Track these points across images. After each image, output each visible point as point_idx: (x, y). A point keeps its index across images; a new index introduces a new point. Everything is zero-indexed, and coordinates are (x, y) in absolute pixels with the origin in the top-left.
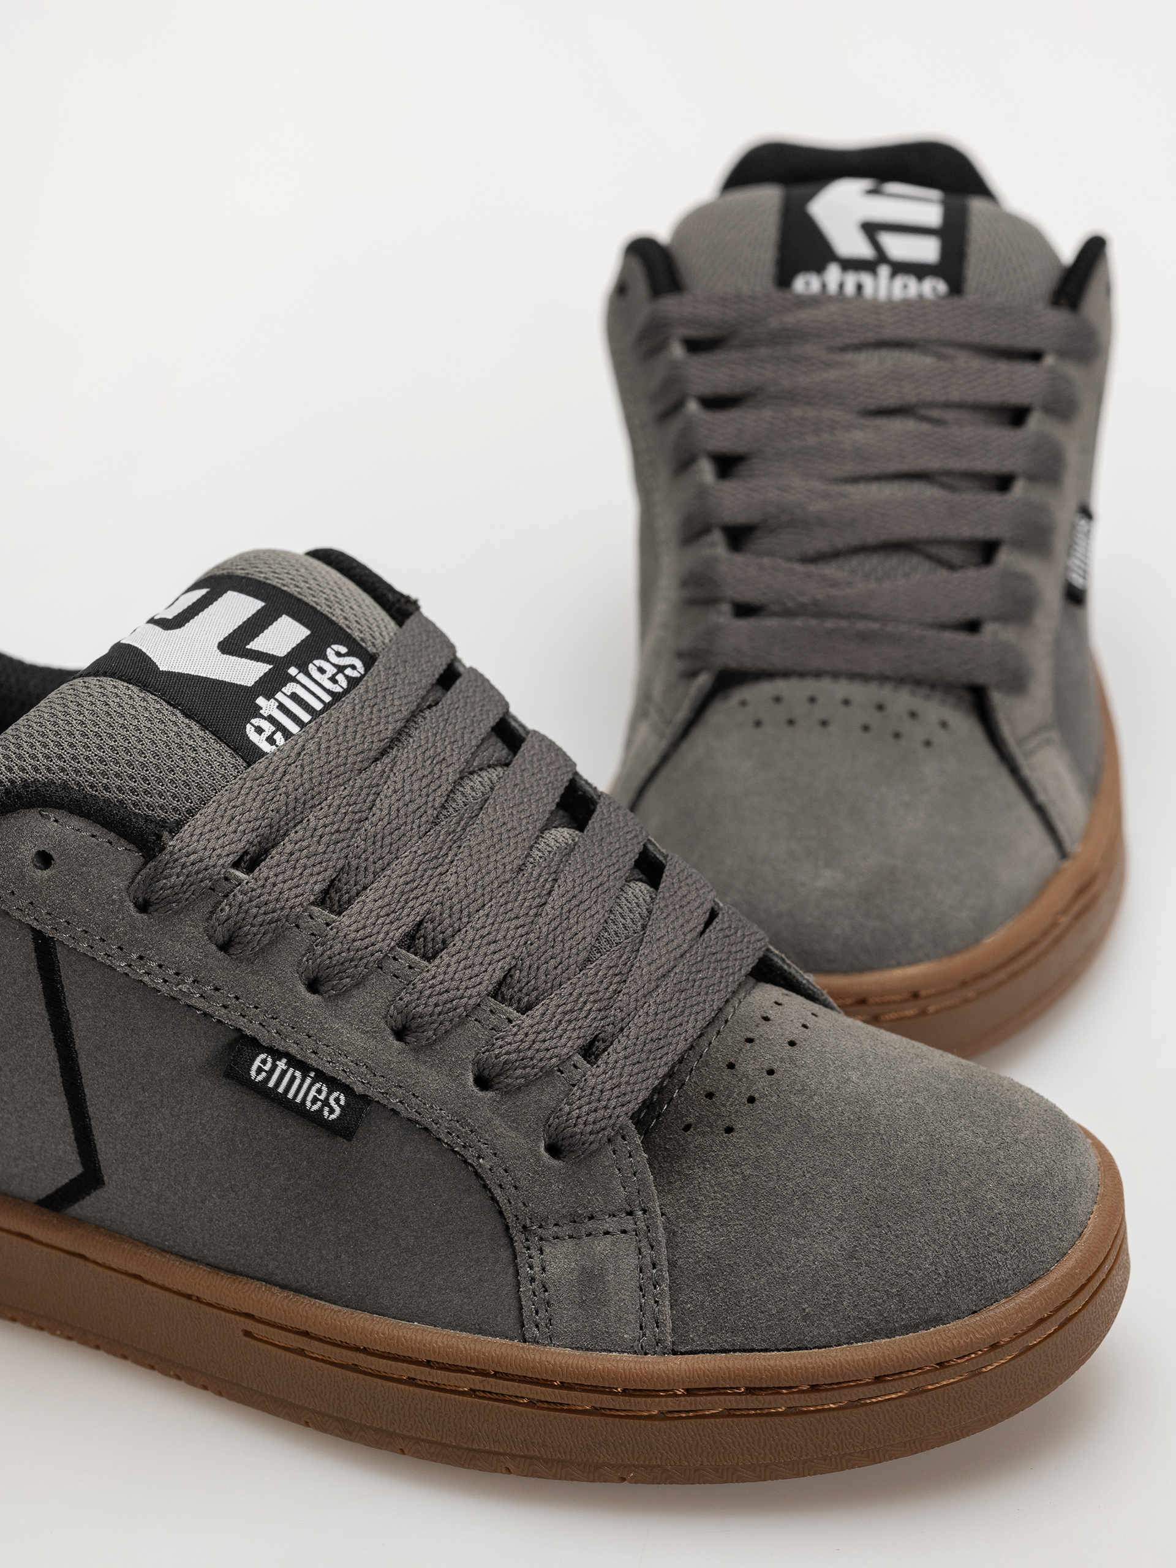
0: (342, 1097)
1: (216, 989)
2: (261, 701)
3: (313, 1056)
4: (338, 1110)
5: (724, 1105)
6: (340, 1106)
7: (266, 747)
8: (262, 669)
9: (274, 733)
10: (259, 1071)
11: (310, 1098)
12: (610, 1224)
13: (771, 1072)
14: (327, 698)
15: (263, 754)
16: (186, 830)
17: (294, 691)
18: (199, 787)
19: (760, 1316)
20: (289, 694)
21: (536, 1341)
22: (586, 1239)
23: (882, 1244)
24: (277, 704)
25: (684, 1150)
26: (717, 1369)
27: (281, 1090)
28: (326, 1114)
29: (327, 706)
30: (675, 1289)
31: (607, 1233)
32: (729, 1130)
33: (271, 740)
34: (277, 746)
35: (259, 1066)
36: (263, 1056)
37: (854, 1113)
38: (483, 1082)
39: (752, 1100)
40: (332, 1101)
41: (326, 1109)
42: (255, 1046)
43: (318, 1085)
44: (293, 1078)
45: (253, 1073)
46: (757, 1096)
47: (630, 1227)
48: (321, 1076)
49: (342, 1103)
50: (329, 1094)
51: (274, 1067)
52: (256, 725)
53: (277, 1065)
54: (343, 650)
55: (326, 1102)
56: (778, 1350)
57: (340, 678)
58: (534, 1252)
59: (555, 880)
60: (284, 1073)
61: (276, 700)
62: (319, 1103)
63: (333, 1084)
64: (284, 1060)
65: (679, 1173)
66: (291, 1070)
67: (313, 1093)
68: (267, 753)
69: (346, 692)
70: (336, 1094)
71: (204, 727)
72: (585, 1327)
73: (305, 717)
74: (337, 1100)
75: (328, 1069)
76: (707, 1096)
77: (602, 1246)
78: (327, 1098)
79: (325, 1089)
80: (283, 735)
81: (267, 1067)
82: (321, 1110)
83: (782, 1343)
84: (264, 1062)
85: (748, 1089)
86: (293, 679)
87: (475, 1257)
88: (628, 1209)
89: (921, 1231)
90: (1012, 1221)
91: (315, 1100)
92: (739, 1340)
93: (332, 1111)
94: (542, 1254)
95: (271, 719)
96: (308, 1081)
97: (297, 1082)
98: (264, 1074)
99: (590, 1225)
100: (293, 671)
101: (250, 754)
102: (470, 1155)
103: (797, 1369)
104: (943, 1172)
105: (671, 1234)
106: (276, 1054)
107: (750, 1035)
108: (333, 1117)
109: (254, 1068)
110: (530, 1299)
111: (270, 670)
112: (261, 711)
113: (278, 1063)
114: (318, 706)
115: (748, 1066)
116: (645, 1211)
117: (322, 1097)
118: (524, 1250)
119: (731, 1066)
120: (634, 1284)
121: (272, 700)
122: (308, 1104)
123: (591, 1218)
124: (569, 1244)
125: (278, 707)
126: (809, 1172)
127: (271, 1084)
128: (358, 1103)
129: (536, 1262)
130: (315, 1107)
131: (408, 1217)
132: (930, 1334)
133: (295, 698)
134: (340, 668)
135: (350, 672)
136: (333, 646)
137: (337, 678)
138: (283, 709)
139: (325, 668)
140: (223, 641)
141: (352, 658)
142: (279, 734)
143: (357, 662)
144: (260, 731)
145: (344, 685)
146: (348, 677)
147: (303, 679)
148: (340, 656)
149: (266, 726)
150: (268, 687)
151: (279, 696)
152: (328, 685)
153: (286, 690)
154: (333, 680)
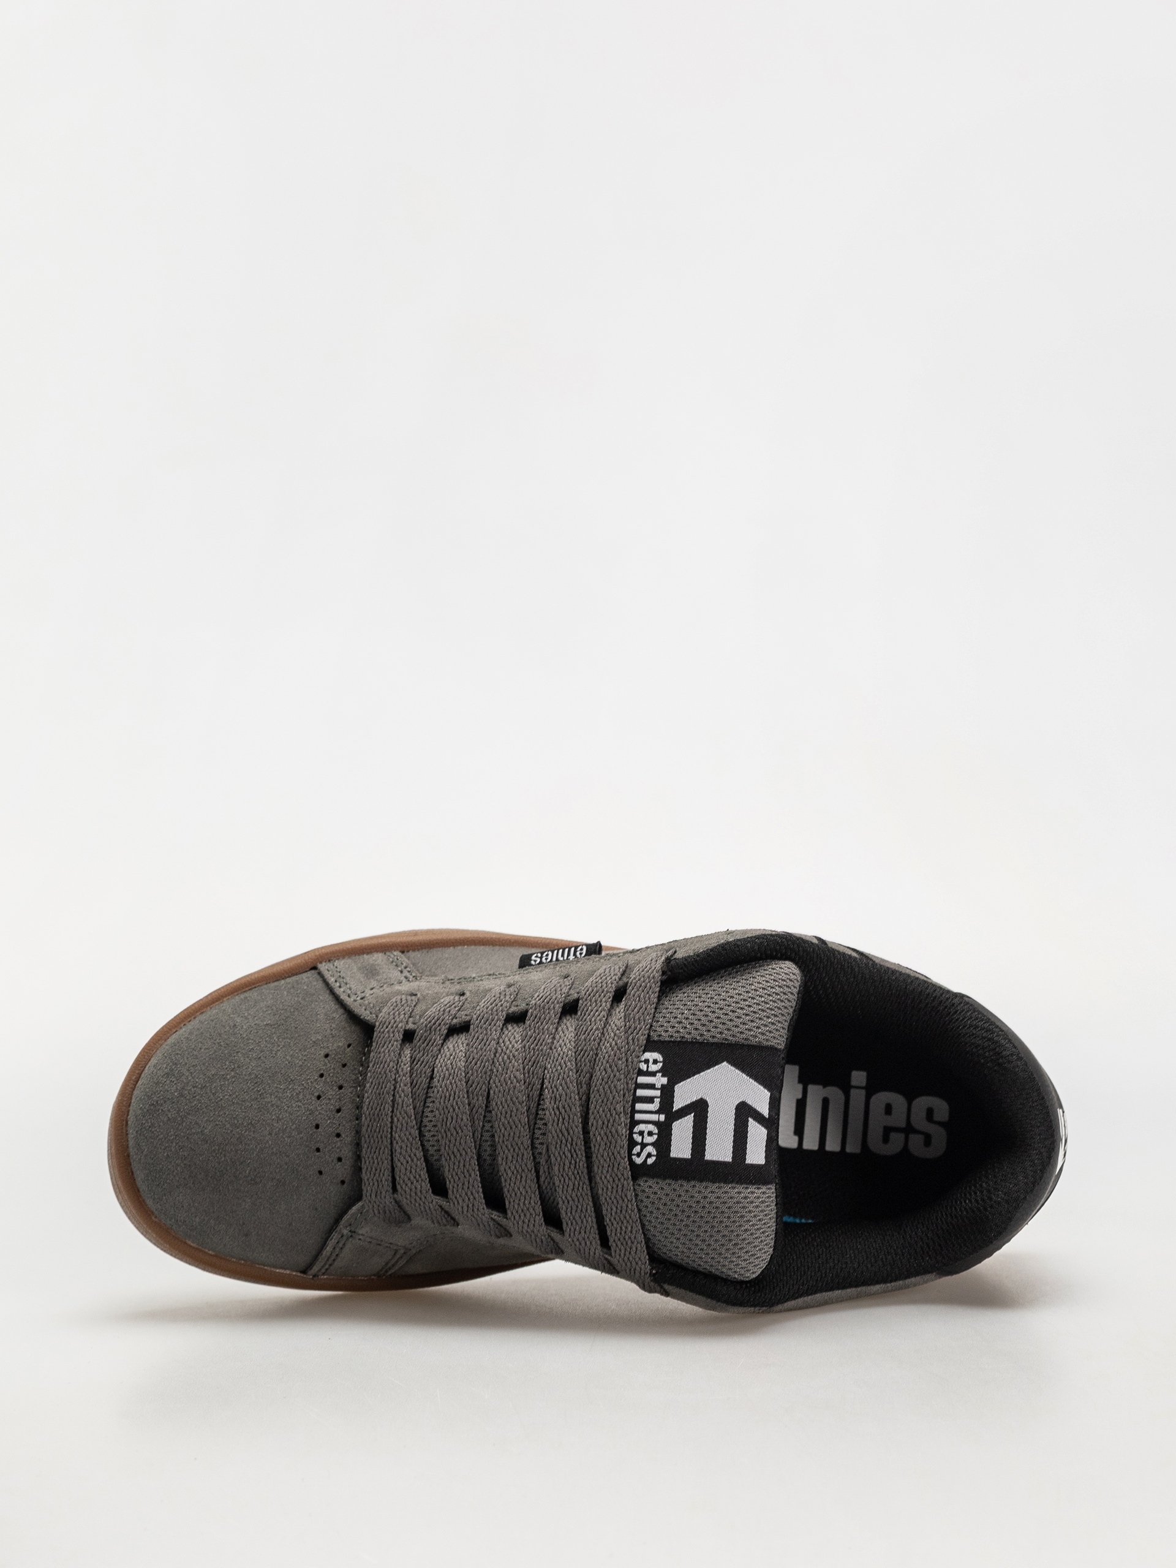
2: (665, 1080)
7: (648, 1055)
8: (678, 1104)
9: (648, 1067)
14: (638, 1117)
20: (655, 1099)
24: (656, 1086)
29: (634, 1111)
32: (327, 1056)
33: (647, 1061)
34: (642, 1061)
52: (659, 1065)
54: (650, 1161)
57: (639, 1139)
61: (658, 1089)
68: (643, 1053)
69: (631, 1133)
73: (640, 1093)
80: (642, 1071)
86: (658, 1112)
95: (653, 1074)
101: (652, 1045)
111: (673, 1108)
112: (661, 1075)
121: (660, 1087)
125: (655, 1085)
133: (650, 1100)
134: (644, 1146)
135: (638, 1149)
136: (654, 1158)
137: (641, 1137)
138: (652, 1087)
139: (650, 1137)
140: (708, 1106)
141: (642, 1160)
142: (645, 1069)
143: (639, 1161)
144: (655, 1062)
145: (635, 1136)
146: (637, 1144)
147: (655, 1117)
148: (646, 1155)
149: (654, 1068)
150: (667, 1094)
151: (658, 1093)
152: (642, 1127)
153: (657, 1101)
154: (641, 1133)
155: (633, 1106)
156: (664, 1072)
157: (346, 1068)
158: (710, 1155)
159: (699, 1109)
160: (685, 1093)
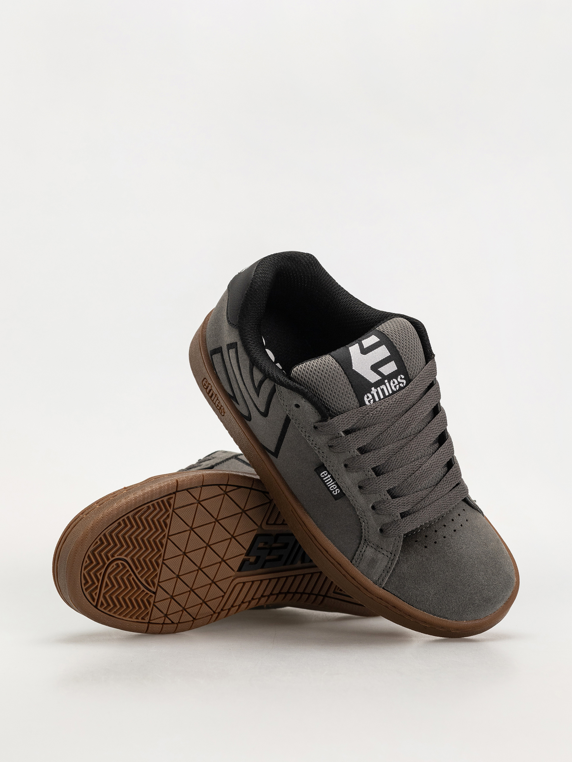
0: (339, 491)
1: (323, 453)
2: (373, 389)
3: (337, 479)
4: (336, 493)
5: (428, 541)
6: (337, 492)
7: (367, 403)
8: (378, 378)
10: (323, 475)
11: (331, 487)
12: (385, 553)
13: (445, 537)
14: (391, 392)
15: (365, 404)
16: (336, 418)
17: (383, 388)
18: (345, 407)
19: (407, 594)
21: (353, 565)
22: (378, 552)
23: (444, 596)
24: (377, 391)
25: (412, 546)
26: (390, 599)
27: (326, 481)
28: (333, 492)
30: (391, 575)
31: (383, 554)
32: (426, 547)
33: (369, 401)
34: (370, 404)
35: (324, 473)
36: (326, 472)
37: (457, 558)
38: (373, 508)
39: (435, 543)
40: (336, 491)
41: (334, 491)
42: (325, 469)
43: (335, 485)
44: (330, 481)
45: (321, 474)
46: (437, 542)
47: (389, 556)
48: (336, 484)
49: (338, 492)
50: (336, 489)
51: (327, 476)
52: (368, 395)
53: (328, 476)
54: (403, 377)
55: (335, 490)
56: (406, 603)
57: (398, 386)
58: (365, 547)
59: (420, 467)
60: (329, 478)
61: (377, 390)
62: (333, 489)
63: (339, 487)
64: (330, 475)
65: (408, 550)
66: (331, 478)
67: (333, 486)
68: (367, 405)
69: (397, 391)
70: (338, 489)
71: (354, 392)
72: (366, 570)
73: (382, 397)
74: (338, 491)
75: (339, 484)
76: (425, 536)
77: (380, 556)
78: (335, 489)
79: (336, 487)
81: (325, 475)
82: (333, 491)
83: (408, 602)
84: (325, 473)
85: (436, 540)
86: (385, 384)
87: (351, 537)
88: (391, 552)
89: (455, 598)
90: (478, 606)
91: (332, 488)
92: (399, 595)
93: (335, 492)
94: (366, 547)
95: (373, 395)
96: (333, 483)
97: (331, 482)
98: (324, 476)
99: (381, 550)
100: (386, 381)
101: (362, 403)
102: (361, 520)
103: (408, 610)
104: (469, 586)
105: (398, 562)
106: (329, 473)
107: (446, 524)
108: (334, 494)
109: (322, 473)
110: (358, 555)
111: (380, 379)
112: (371, 392)
113: (329, 475)
114: (387, 394)
115: (440, 533)
116: (394, 555)
117: (334, 488)
118: (363, 544)
119: (436, 531)
120: (383, 569)
122: (330, 488)
123: (382, 548)
124: (373, 550)
126: (438, 568)
127: (324, 479)
128: (342, 495)
129: (364, 548)
130: (331, 490)
131: (341, 520)
132: (443, 620)
133: (382, 390)
134: (399, 383)
135: (401, 385)
136: (401, 375)
137: (397, 386)
138: (377, 393)
139: (395, 382)
140: (372, 365)
141: (404, 380)
142: (372, 400)
143: (405, 382)
144: (368, 397)
145: (397, 389)
146: (400, 386)
147: (387, 384)
148: (401, 379)
149: (370, 397)
150: (377, 384)
151: (379, 388)
152: (393, 388)
153: (381, 387)
154: (395, 387)
155: (388, 396)
156: (370, 391)
157: (427, 535)
158: (388, 354)
159: (375, 368)
160: (373, 378)
